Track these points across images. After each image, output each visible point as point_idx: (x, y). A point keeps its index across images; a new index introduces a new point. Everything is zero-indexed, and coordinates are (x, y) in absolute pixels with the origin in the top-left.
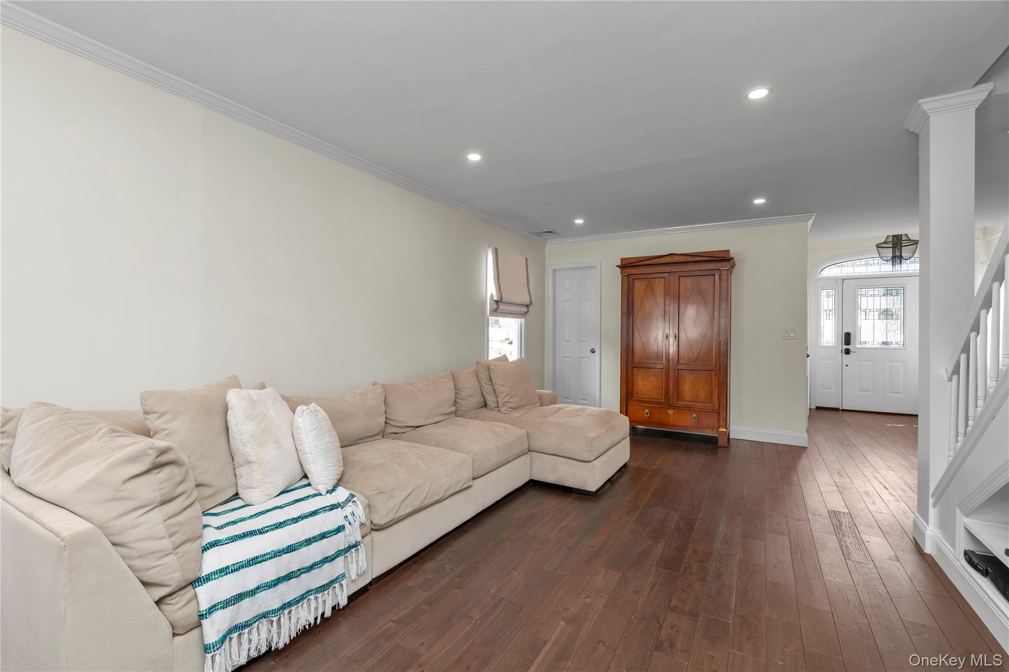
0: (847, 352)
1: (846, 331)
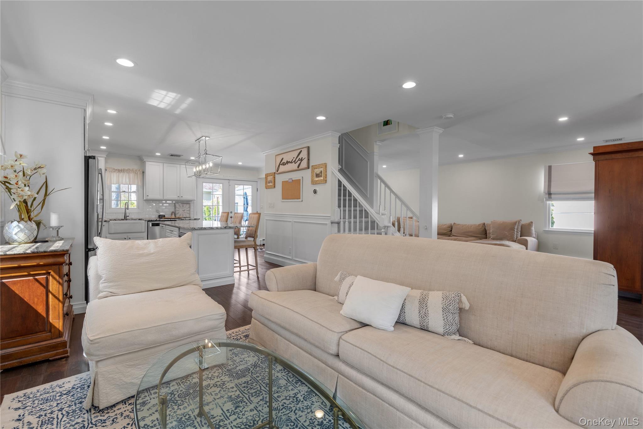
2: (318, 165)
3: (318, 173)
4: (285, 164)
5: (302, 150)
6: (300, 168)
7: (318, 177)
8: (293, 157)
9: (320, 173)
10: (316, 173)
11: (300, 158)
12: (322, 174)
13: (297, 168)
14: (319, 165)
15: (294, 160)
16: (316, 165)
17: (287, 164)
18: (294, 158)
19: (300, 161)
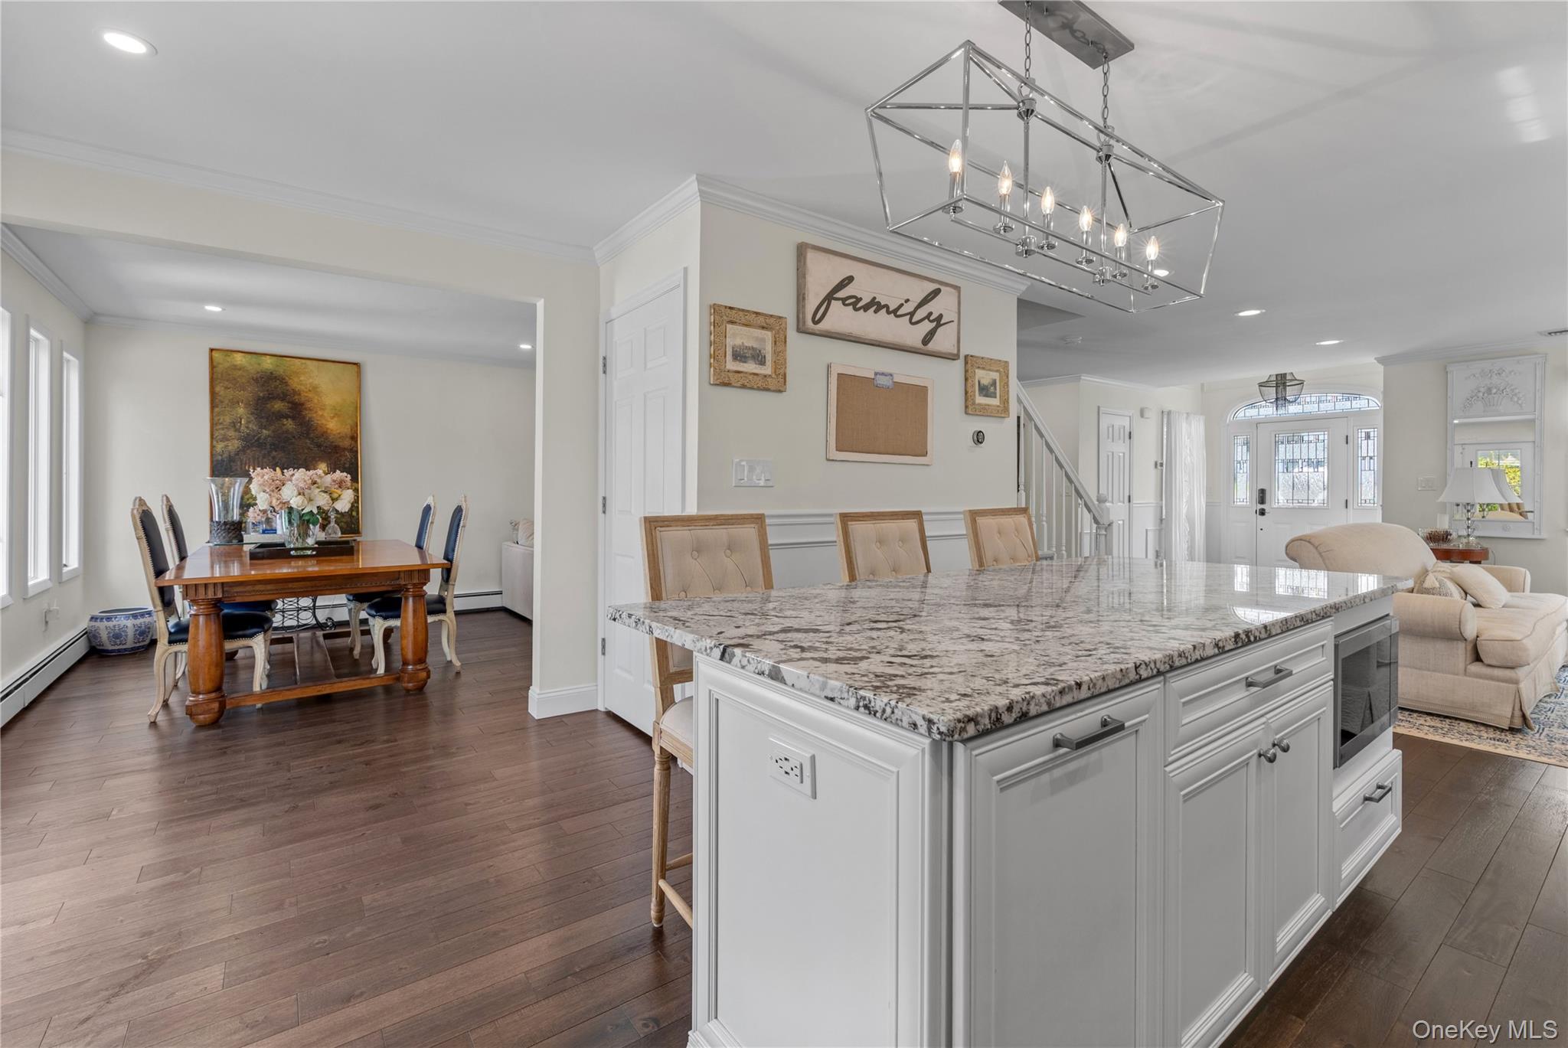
0: (1262, 513)
1: (1260, 487)
2: (988, 359)
3: (985, 382)
4: (866, 308)
5: (942, 288)
6: (931, 346)
7: (986, 396)
8: (906, 298)
9: (992, 385)
10: (979, 382)
11: (931, 314)
12: (995, 389)
13: (919, 344)
14: (991, 359)
15: (908, 308)
16: (982, 358)
17: (876, 312)
18: (907, 301)
19: (931, 321)
